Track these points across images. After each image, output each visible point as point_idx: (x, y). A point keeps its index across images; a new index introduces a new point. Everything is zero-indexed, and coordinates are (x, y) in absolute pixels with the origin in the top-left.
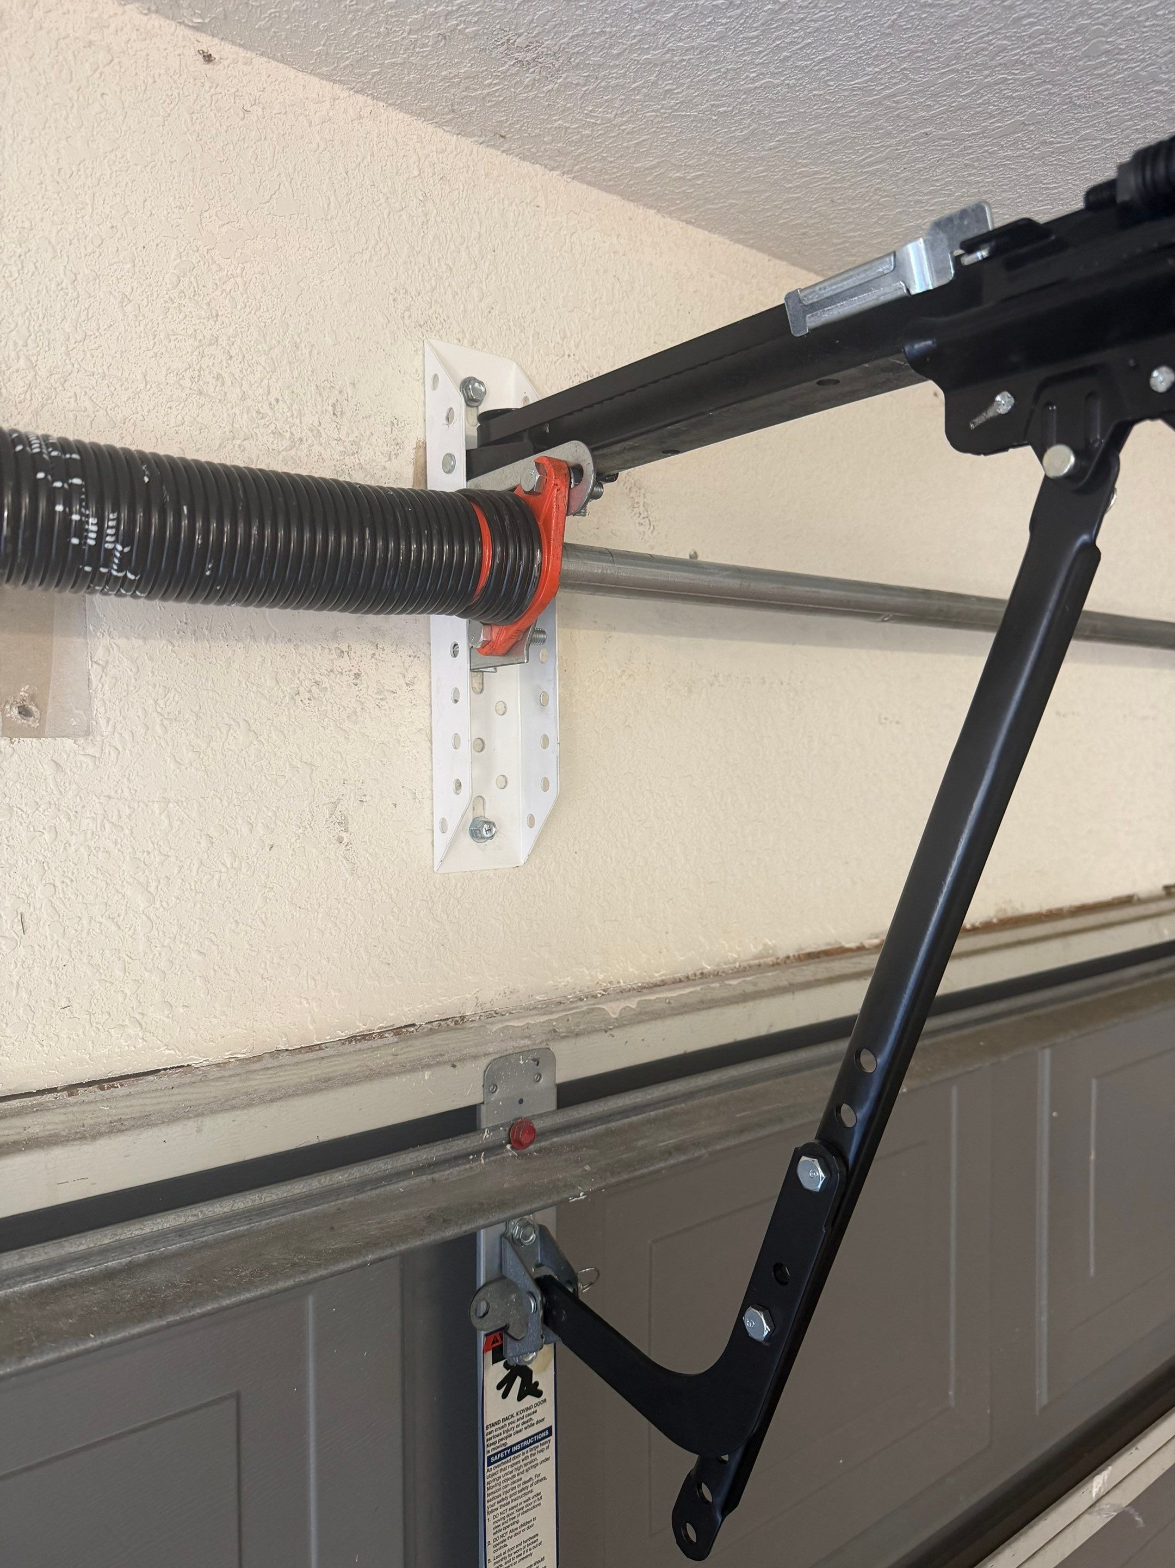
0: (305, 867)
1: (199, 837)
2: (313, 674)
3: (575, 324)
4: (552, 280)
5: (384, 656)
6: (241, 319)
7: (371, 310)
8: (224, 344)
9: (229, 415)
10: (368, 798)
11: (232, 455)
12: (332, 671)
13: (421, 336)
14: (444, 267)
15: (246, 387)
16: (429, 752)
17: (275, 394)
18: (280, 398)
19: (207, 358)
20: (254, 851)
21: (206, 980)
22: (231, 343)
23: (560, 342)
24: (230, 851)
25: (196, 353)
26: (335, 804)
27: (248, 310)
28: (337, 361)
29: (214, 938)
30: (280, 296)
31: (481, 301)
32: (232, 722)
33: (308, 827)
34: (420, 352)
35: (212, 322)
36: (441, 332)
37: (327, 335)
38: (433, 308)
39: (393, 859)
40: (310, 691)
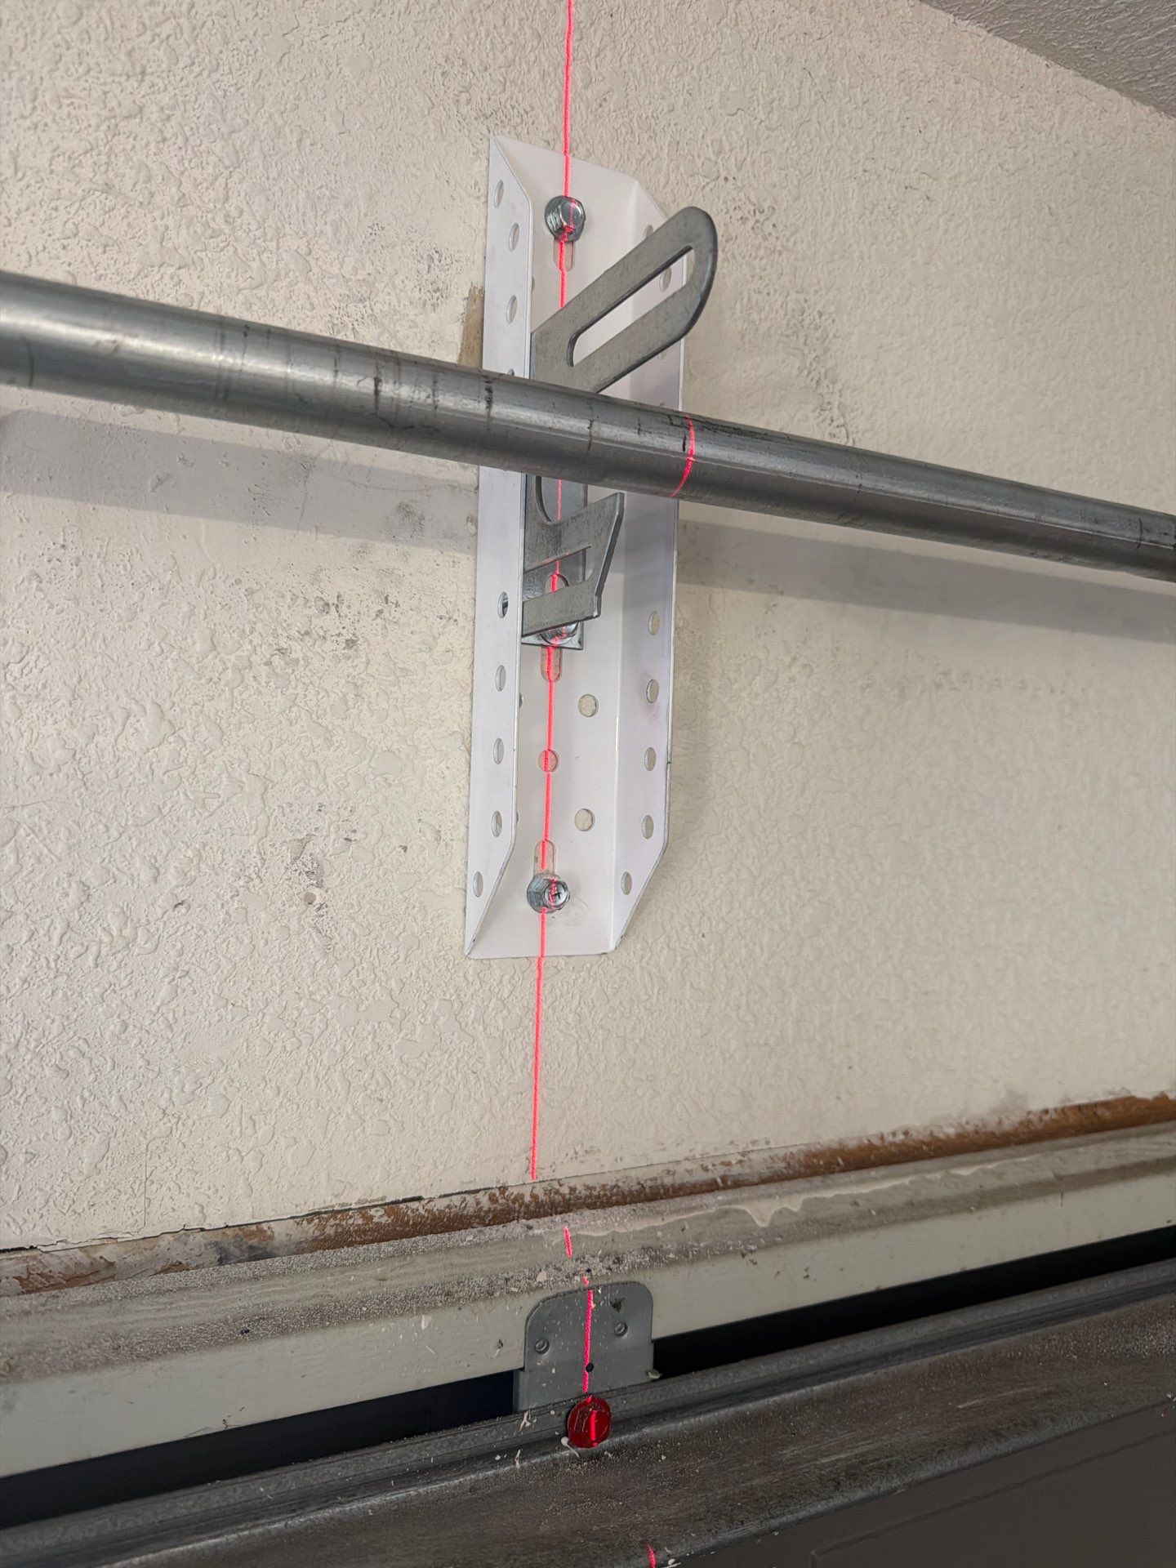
0: (246, 941)
1: (65, 885)
2: (276, 636)
3: (737, 132)
4: (704, 65)
5: (398, 615)
6: (184, 83)
7: (404, 84)
8: (154, 117)
9: (156, 228)
10: (359, 836)
11: (158, 290)
12: (307, 633)
13: (486, 132)
14: (529, 32)
15: (187, 187)
16: (464, 768)
17: (234, 201)
18: (245, 208)
19: (122, 138)
20: (159, 912)
21: (68, 1115)
22: (164, 117)
23: (713, 158)
24: (117, 910)
25: (104, 127)
26: (303, 844)
27: (197, 69)
28: (343, 159)
29: (85, 1047)
30: (252, 52)
31: (586, 87)
32: (134, 706)
33: (254, 876)
34: (483, 157)
35: (133, 82)
36: (519, 129)
37: (328, 118)
38: (508, 93)
39: (397, 933)
40: (269, 663)
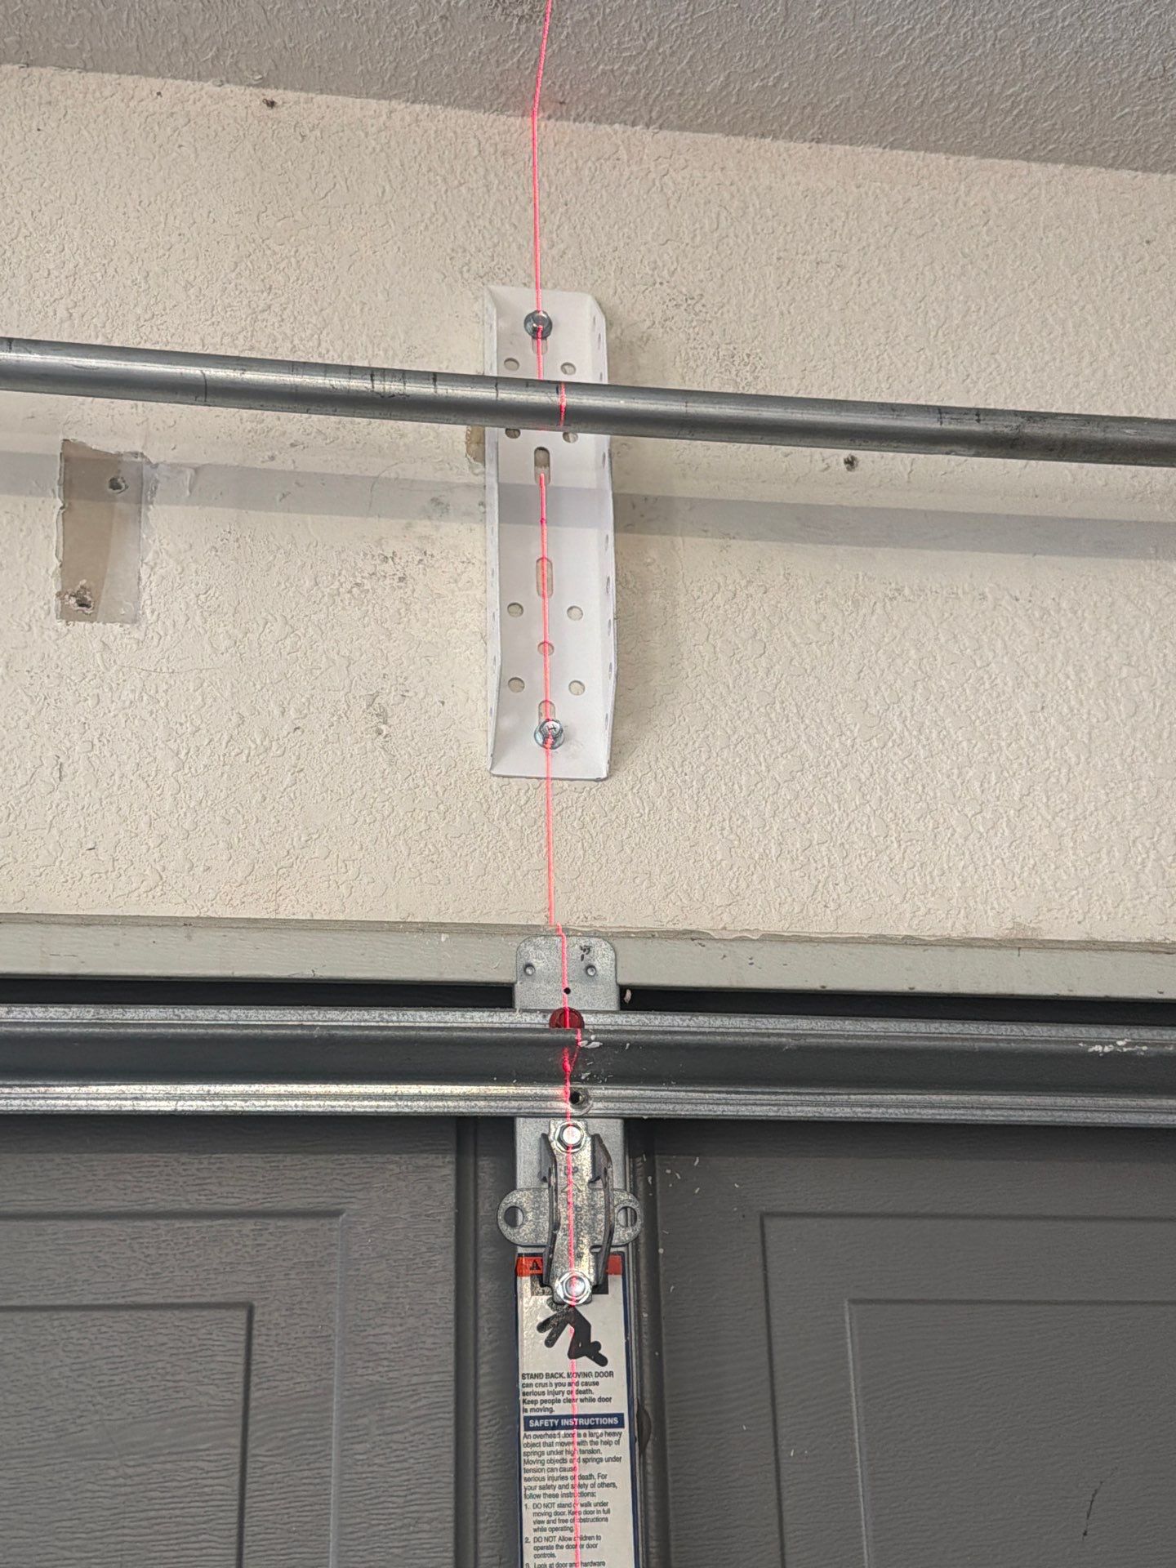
0: (339, 754)
1: (230, 715)
3: (668, 254)
4: (638, 219)
5: (434, 563)
6: (293, 290)
7: (426, 269)
8: (277, 310)
10: (411, 694)
12: (374, 574)
13: (481, 285)
14: (508, 225)
21: (230, 846)
22: (282, 309)
23: (650, 272)
24: (260, 731)
26: (374, 697)
27: (300, 282)
28: (389, 314)
30: (332, 268)
32: (270, 617)
33: (343, 716)
36: (504, 280)
37: (379, 294)
38: (496, 261)
40: (350, 592)
